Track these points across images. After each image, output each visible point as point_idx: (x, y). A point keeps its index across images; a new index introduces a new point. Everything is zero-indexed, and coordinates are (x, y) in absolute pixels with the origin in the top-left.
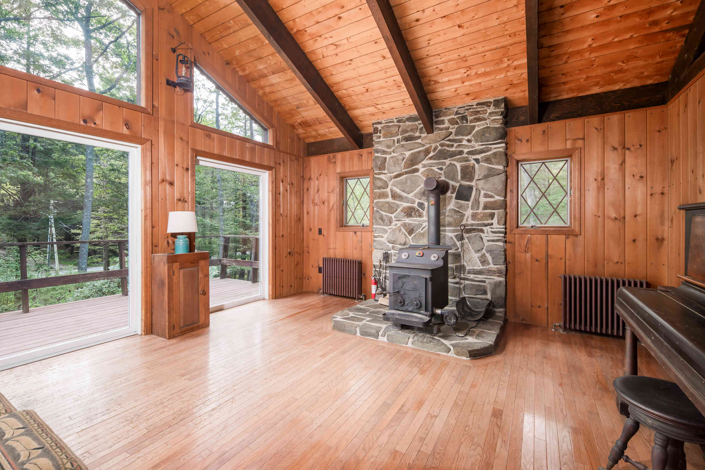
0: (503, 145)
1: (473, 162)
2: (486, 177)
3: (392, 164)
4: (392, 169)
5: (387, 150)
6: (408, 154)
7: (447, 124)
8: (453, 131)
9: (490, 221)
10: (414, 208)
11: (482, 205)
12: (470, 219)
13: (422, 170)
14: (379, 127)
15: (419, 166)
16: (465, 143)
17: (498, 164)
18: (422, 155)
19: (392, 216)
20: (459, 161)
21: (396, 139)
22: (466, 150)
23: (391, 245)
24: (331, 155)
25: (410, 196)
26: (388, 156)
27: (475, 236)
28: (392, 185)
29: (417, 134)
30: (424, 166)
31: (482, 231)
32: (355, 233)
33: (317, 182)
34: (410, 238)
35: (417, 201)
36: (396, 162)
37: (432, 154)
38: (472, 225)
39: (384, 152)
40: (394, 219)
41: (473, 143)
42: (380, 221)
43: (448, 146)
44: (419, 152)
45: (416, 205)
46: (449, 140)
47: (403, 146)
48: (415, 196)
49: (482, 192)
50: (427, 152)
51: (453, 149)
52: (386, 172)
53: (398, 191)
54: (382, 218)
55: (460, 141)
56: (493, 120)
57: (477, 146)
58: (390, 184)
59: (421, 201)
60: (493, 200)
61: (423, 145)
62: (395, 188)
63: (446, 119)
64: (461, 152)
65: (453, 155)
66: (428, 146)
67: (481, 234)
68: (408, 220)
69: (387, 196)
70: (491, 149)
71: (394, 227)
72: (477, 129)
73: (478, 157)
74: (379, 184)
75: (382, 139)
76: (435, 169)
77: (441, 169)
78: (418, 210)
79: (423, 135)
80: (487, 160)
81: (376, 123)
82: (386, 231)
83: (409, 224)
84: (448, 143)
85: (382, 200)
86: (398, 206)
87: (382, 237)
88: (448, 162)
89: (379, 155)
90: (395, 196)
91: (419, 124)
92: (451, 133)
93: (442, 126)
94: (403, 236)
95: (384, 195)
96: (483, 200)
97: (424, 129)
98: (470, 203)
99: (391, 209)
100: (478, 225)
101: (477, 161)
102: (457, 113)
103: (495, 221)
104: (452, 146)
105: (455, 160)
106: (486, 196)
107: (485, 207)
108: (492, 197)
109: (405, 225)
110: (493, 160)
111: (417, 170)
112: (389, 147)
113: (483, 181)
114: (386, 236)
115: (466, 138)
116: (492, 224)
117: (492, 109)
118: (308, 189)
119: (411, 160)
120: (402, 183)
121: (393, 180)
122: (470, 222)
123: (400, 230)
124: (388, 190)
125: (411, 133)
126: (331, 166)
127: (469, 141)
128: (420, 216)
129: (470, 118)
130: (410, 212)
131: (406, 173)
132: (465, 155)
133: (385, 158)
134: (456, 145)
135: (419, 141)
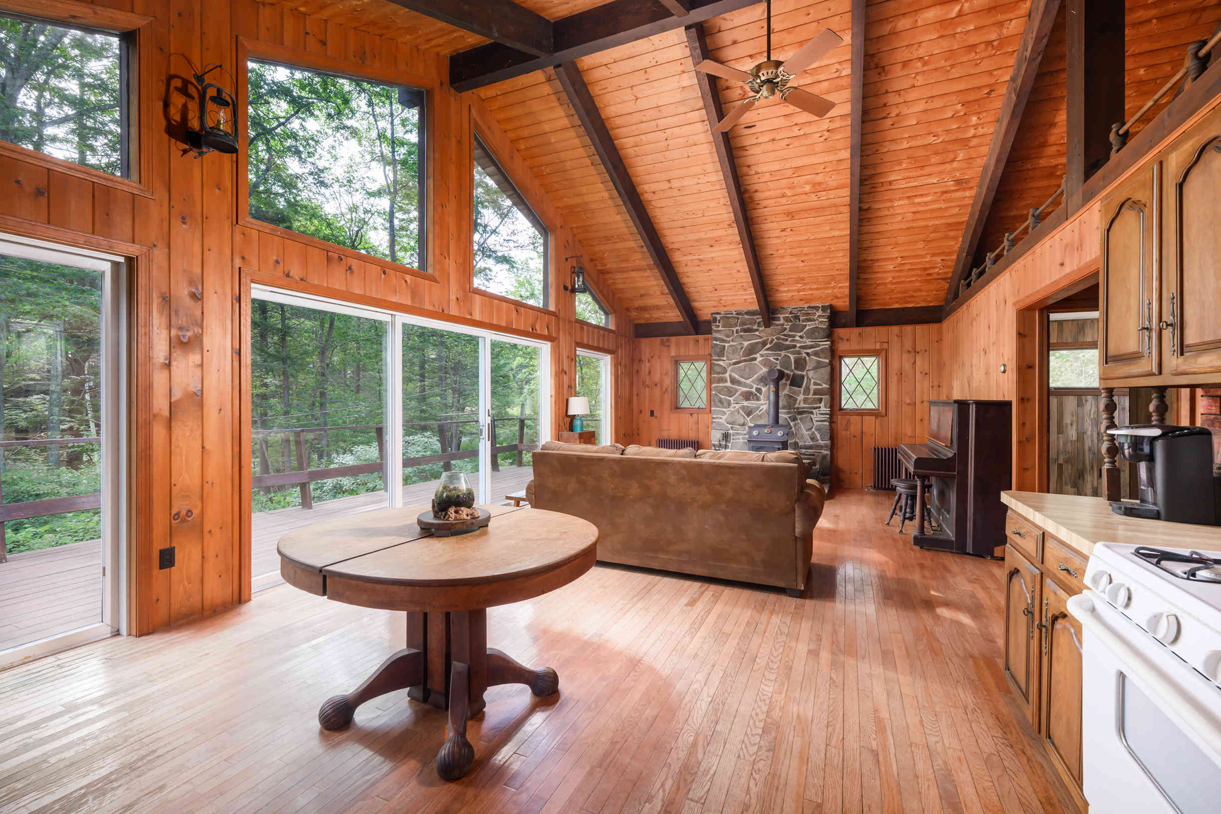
0: (829, 343)
1: (804, 355)
2: (815, 368)
3: (730, 351)
4: (731, 356)
5: (726, 339)
6: (746, 343)
7: (782, 321)
8: (788, 327)
9: (818, 405)
10: (751, 393)
11: (812, 392)
12: (802, 403)
13: (759, 359)
14: (718, 317)
15: (758, 355)
16: (797, 338)
17: (825, 358)
18: (760, 345)
19: (731, 399)
20: (793, 353)
21: (734, 329)
22: (798, 345)
23: (729, 426)
24: (665, 338)
25: (748, 381)
26: (727, 345)
27: (807, 417)
28: (731, 371)
29: (755, 327)
30: (762, 356)
31: (812, 413)
32: (691, 414)
33: (648, 364)
34: (748, 419)
35: (755, 386)
36: (734, 350)
37: (768, 346)
38: (804, 408)
39: (723, 341)
40: (732, 402)
41: (804, 339)
42: (719, 404)
43: (783, 340)
44: (757, 343)
45: (754, 390)
46: (784, 335)
47: (741, 336)
48: (753, 382)
49: (812, 381)
50: (764, 344)
51: (788, 343)
52: (725, 358)
53: (737, 377)
54: (721, 401)
55: (794, 336)
56: (821, 322)
57: (808, 342)
58: (729, 370)
59: (759, 387)
60: (820, 387)
61: (761, 338)
62: (733, 374)
63: (781, 316)
64: (795, 346)
65: (787, 348)
66: (765, 338)
67: (812, 416)
68: (746, 403)
69: (726, 381)
70: (819, 345)
71: (733, 410)
72: (807, 328)
73: (809, 351)
74: (717, 369)
75: (720, 328)
76: (772, 359)
77: (777, 359)
78: (756, 394)
79: (761, 329)
80: (816, 354)
81: (715, 314)
82: (724, 413)
83: (748, 407)
84: (783, 337)
85: (721, 385)
86: (737, 391)
87: (721, 418)
88: (783, 353)
89: (718, 343)
90: (733, 381)
91: (759, 319)
92: (786, 329)
93: (777, 323)
94: (742, 417)
95: (723, 380)
96: (812, 387)
97: (762, 324)
98: (802, 390)
99: (731, 393)
100: (808, 408)
101: (808, 354)
102: (791, 313)
103: (822, 405)
104: (787, 340)
105: (789, 352)
106: (815, 384)
107: (814, 394)
108: (820, 385)
109: (743, 408)
110: (821, 355)
111: (755, 359)
112: (728, 336)
113: (812, 372)
114: (724, 417)
115: (799, 334)
116: (820, 407)
117: (820, 313)
118: (638, 371)
119: (749, 350)
120: (739, 369)
121: (732, 366)
122: (802, 405)
123: (739, 412)
124: (727, 375)
125: (749, 326)
126: (665, 349)
127: (801, 337)
128: (758, 399)
129: (801, 318)
130: (748, 396)
131: (745, 361)
132: (797, 349)
133: (725, 346)
134: (790, 339)
135: (757, 333)
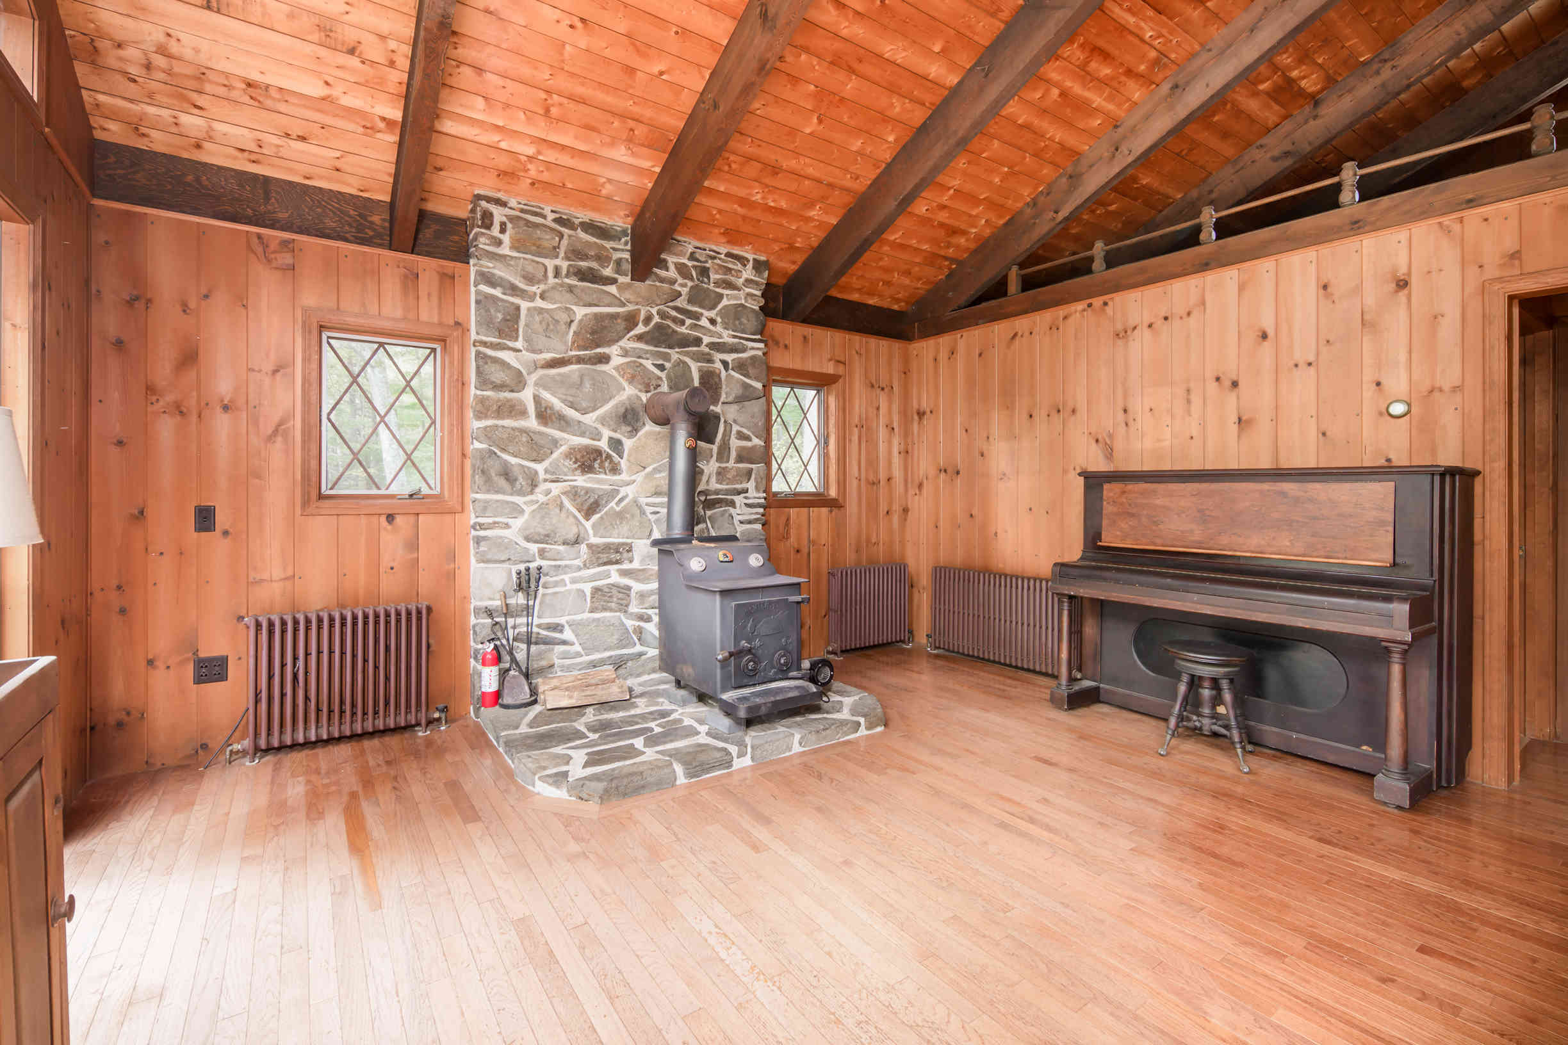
0: (762, 345)
1: (718, 365)
2: (739, 400)
3: (536, 326)
4: (541, 341)
5: (522, 286)
6: (580, 312)
7: (672, 273)
8: (685, 291)
9: (744, 485)
10: (598, 452)
11: (733, 455)
12: (713, 479)
13: (617, 361)
14: (498, 213)
15: (613, 350)
16: (704, 322)
17: (757, 379)
18: (621, 325)
19: (540, 468)
20: (698, 357)
21: (550, 263)
22: (706, 340)
23: (534, 548)
25: (589, 419)
26: (524, 305)
27: (723, 514)
28: (536, 384)
29: (608, 272)
30: (625, 353)
31: (732, 504)
32: (390, 518)
34: (588, 525)
35: (606, 433)
36: (551, 325)
37: (640, 329)
38: (717, 492)
39: (514, 290)
40: (542, 475)
41: (719, 328)
42: (502, 482)
43: (674, 320)
44: (614, 317)
45: (603, 444)
46: (676, 309)
47: (571, 289)
48: (602, 420)
49: (735, 428)
50: (631, 320)
51: (683, 330)
52: (519, 344)
53: (557, 404)
54: (507, 474)
55: (697, 317)
56: (749, 294)
57: (727, 337)
58: (531, 379)
59: (617, 436)
60: (749, 444)
61: (623, 305)
62: (546, 395)
63: (671, 260)
64: (698, 342)
65: (686, 342)
66: (631, 307)
67: (731, 510)
68: (582, 481)
69: (523, 413)
70: (746, 348)
71: (542, 498)
72: (725, 302)
73: (725, 357)
74: (497, 374)
75: (505, 250)
76: (648, 364)
77: (661, 368)
78: (609, 456)
79: (622, 279)
80: (741, 367)
81: (489, 200)
82: (517, 511)
83: (588, 491)
84: (674, 313)
85: (508, 422)
86: (555, 443)
87: (507, 526)
88: (675, 354)
89: (497, 292)
90: (545, 415)
91: (622, 251)
92: (680, 295)
93: (662, 273)
94: (572, 520)
95: (515, 410)
96: (735, 443)
97: (627, 267)
98: (715, 448)
99: (537, 449)
100: (728, 492)
101: (725, 364)
102: (692, 257)
103: (751, 485)
104: (683, 323)
105: (687, 354)
106: (741, 436)
107: (740, 459)
108: (748, 439)
109: (574, 493)
110: (751, 371)
111: (604, 359)
112: (530, 279)
113: (735, 407)
114: (517, 523)
115: (706, 313)
116: (746, 491)
117: (748, 273)
119: (593, 333)
120: (563, 381)
121: (541, 372)
122: (714, 485)
123: (561, 506)
124: (526, 396)
125: (594, 265)
126: (274, 275)
127: (713, 322)
128: (615, 470)
129: (714, 276)
130: (588, 460)
131: (580, 360)
132: (704, 348)
133: (518, 308)
134: (688, 322)
135: (612, 289)
